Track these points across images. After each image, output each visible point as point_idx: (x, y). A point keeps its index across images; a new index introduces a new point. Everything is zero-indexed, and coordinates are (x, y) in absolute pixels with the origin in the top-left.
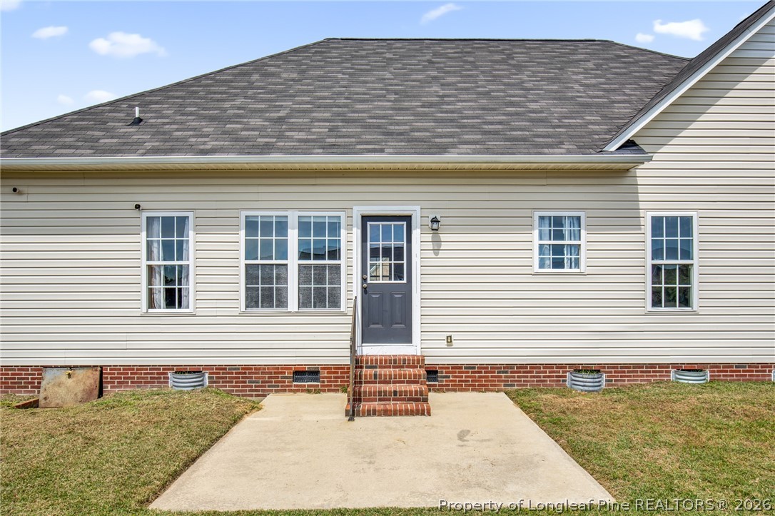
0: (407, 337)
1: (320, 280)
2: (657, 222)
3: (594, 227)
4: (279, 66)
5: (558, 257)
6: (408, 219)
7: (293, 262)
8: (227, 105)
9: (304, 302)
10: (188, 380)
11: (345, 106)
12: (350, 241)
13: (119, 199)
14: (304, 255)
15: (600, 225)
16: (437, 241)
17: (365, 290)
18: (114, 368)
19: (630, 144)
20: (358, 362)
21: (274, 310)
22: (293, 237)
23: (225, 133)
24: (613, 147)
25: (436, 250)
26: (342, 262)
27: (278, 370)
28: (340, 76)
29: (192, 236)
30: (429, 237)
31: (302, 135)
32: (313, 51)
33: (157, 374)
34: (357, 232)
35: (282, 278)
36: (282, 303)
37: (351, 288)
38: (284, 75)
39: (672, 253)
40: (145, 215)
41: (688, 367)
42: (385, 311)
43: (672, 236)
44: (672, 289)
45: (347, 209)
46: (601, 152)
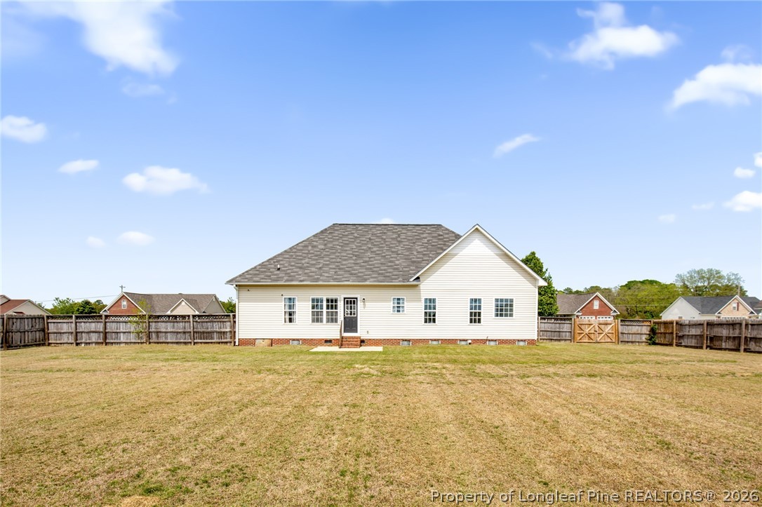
0: (356, 332)
1: (332, 315)
2: (426, 299)
3: (408, 301)
4: (317, 242)
5: (398, 309)
6: (356, 298)
7: (325, 310)
8: (303, 262)
9: (328, 321)
10: (296, 342)
11: (340, 262)
12: (341, 304)
13: (277, 293)
14: (328, 308)
15: (410, 301)
16: (364, 305)
17: (345, 318)
18: (275, 339)
19: (418, 278)
20: (342, 338)
21: (320, 324)
22: (325, 304)
23: (305, 274)
24: (412, 280)
25: (364, 307)
26: (338, 310)
27: (321, 340)
28: (338, 247)
29: (297, 303)
30: (362, 304)
31: (327, 275)
32: (328, 232)
33: (287, 341)
34: (342, 302)
35: (322, 315)
36: (321, 321)
37: (341, 317)
38: (319, 247)
39: (430, 308)
40: (284, 297)
41: (435, 340)
42: (350, 324)
43: (430, 304)
44: (430, 318)
45: (341, 295)
46: (408, 281)
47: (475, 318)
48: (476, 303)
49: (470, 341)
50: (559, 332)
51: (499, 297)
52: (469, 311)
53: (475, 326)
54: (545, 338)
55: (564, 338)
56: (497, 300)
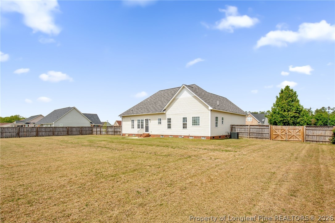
1: (142, 126)
5: (160, 123)
6: (148, 119)
10: (134, 135)
13: (130, 118)
14: (141, 123)
15: (163, 119)
18: (130, 134)
19: (165, 110)
20: (145, 134)
22: (140, 121)
23: (137, 111)
25: (150, 123)
26: (144, 124)
29: (134, 122)
30: (150, 121)
31: (141, 111)
34: (145, 121)
35: (140, 126)
36: (140, 128)
37: (144, 127)
39: (169, 122)
40: (132, 120)
41: (171, 135)
42: (147, 129)
43: (169, 120)
44: (169, 127)
45: (144, 118)
46: (161, 111)
47: (185, 126)
48: (185, 119)
49: (183, 136)
50: (262, 133)
51: (194, 116)
52: (182, 123)
53: (185, 130)
54: (253, 137)
55: (265, 137)
56: (193, 118)
